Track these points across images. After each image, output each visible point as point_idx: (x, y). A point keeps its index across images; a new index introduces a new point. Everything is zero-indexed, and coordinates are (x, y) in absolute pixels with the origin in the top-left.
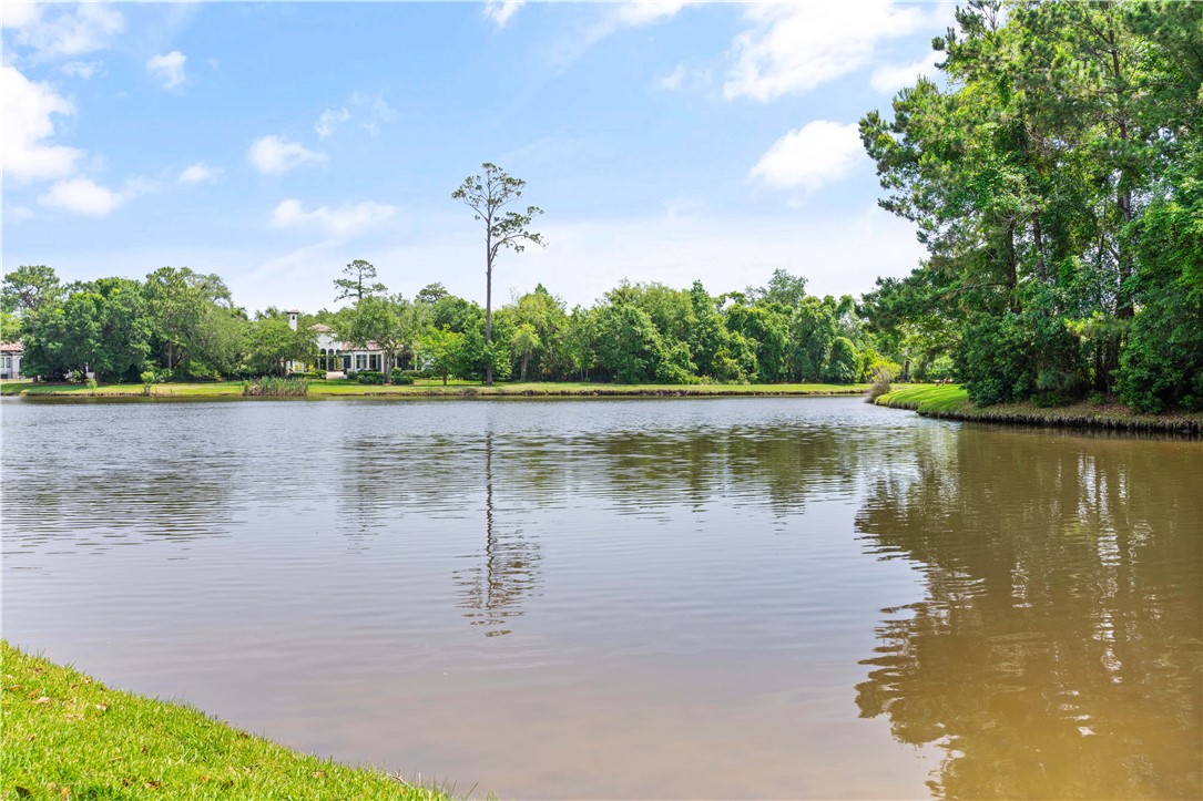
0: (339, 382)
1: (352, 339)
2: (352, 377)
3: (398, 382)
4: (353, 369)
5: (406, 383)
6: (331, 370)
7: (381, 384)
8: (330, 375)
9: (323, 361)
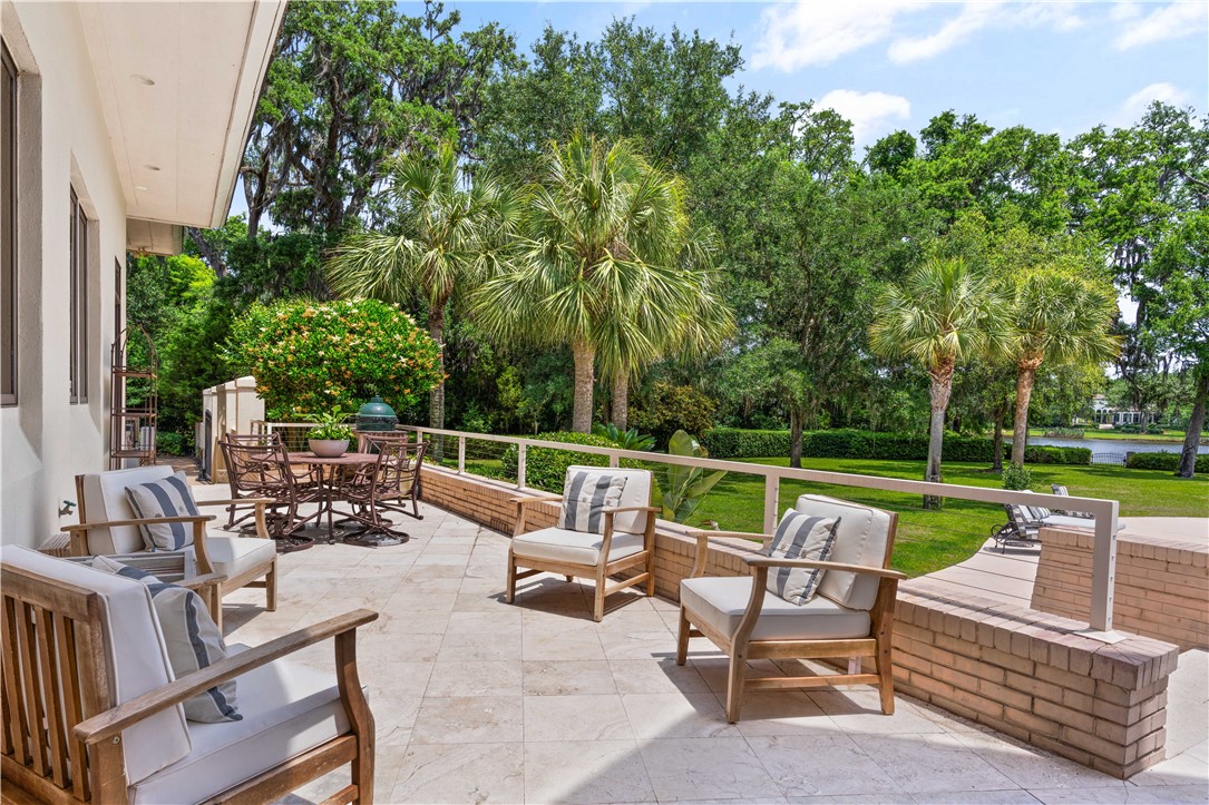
0: (1107, 431)
1: (1118, 405)
2: (1118, 428)
3: (1151, 433)
4: (1121, 422)
5: (1157, 433)
6: (1104, 422)
7: (1138, 433)
8: (1102, 426)
9: (1099, 417)
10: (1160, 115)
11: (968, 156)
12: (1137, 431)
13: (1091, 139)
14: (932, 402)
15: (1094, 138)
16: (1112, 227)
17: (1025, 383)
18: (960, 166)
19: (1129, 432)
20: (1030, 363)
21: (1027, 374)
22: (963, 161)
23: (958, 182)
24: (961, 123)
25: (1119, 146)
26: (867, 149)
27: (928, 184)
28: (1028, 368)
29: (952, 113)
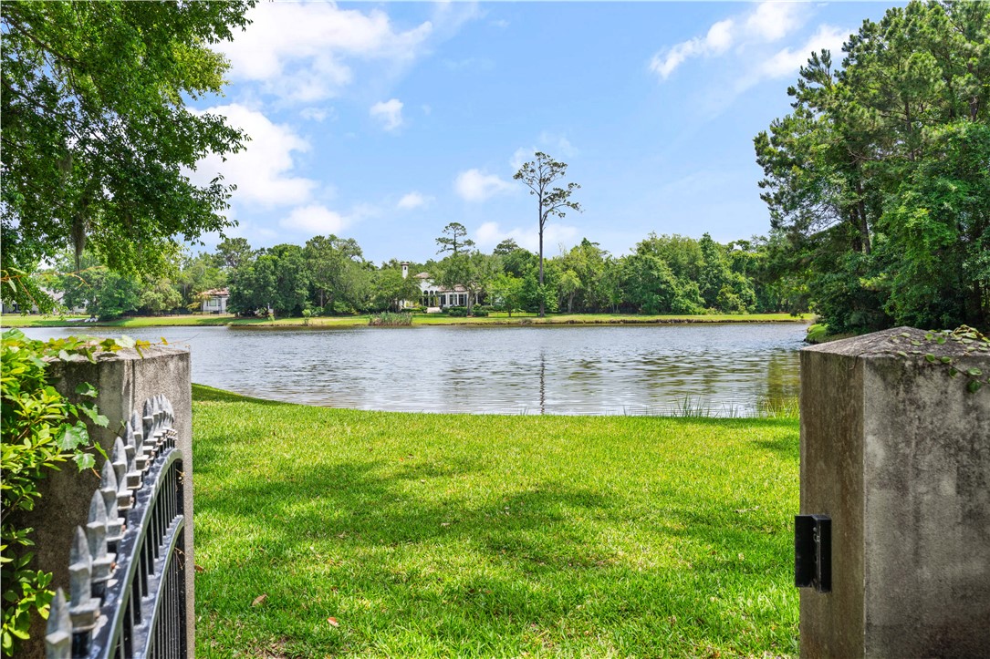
0: (436, 315)
1: (444, 283)
2: (445, 312)
3: (477, 315)
4: (447, 305)
5: (483, 315)
6: (432, 306)
7: (465, 316)
8: (430, 310)
9: (426, 300)
19: (457, 316)
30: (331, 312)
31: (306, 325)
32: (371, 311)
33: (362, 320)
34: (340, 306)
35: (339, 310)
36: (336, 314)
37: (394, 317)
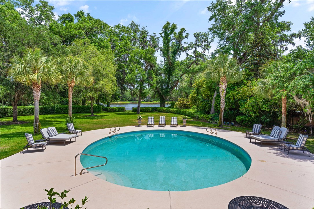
4: (145, 99)
10: (133, 24)
11: (84, 24)
12: (148, 101)
13: (117, 27)
14: (34, 97)
15: (118, 27)
16: (121, 50)
17: (70, 91)
18: (82, 26)
19: (147, 101)
20: (71, 84)
21: (70, 88)
22: (83, 25)
23: (81, 31)
24: (86, 15)
25: (123, 29)
26: (59, 16)
27: (72, 30)
28: (70, 86)
29: (83, 11)
30: (122, 100)
31: (118, 103)
32: (130, 100)
33: (128, 102)
34: (124, 99)
35: (124, 100)
36: (123, 101)
37: (134, 102)
